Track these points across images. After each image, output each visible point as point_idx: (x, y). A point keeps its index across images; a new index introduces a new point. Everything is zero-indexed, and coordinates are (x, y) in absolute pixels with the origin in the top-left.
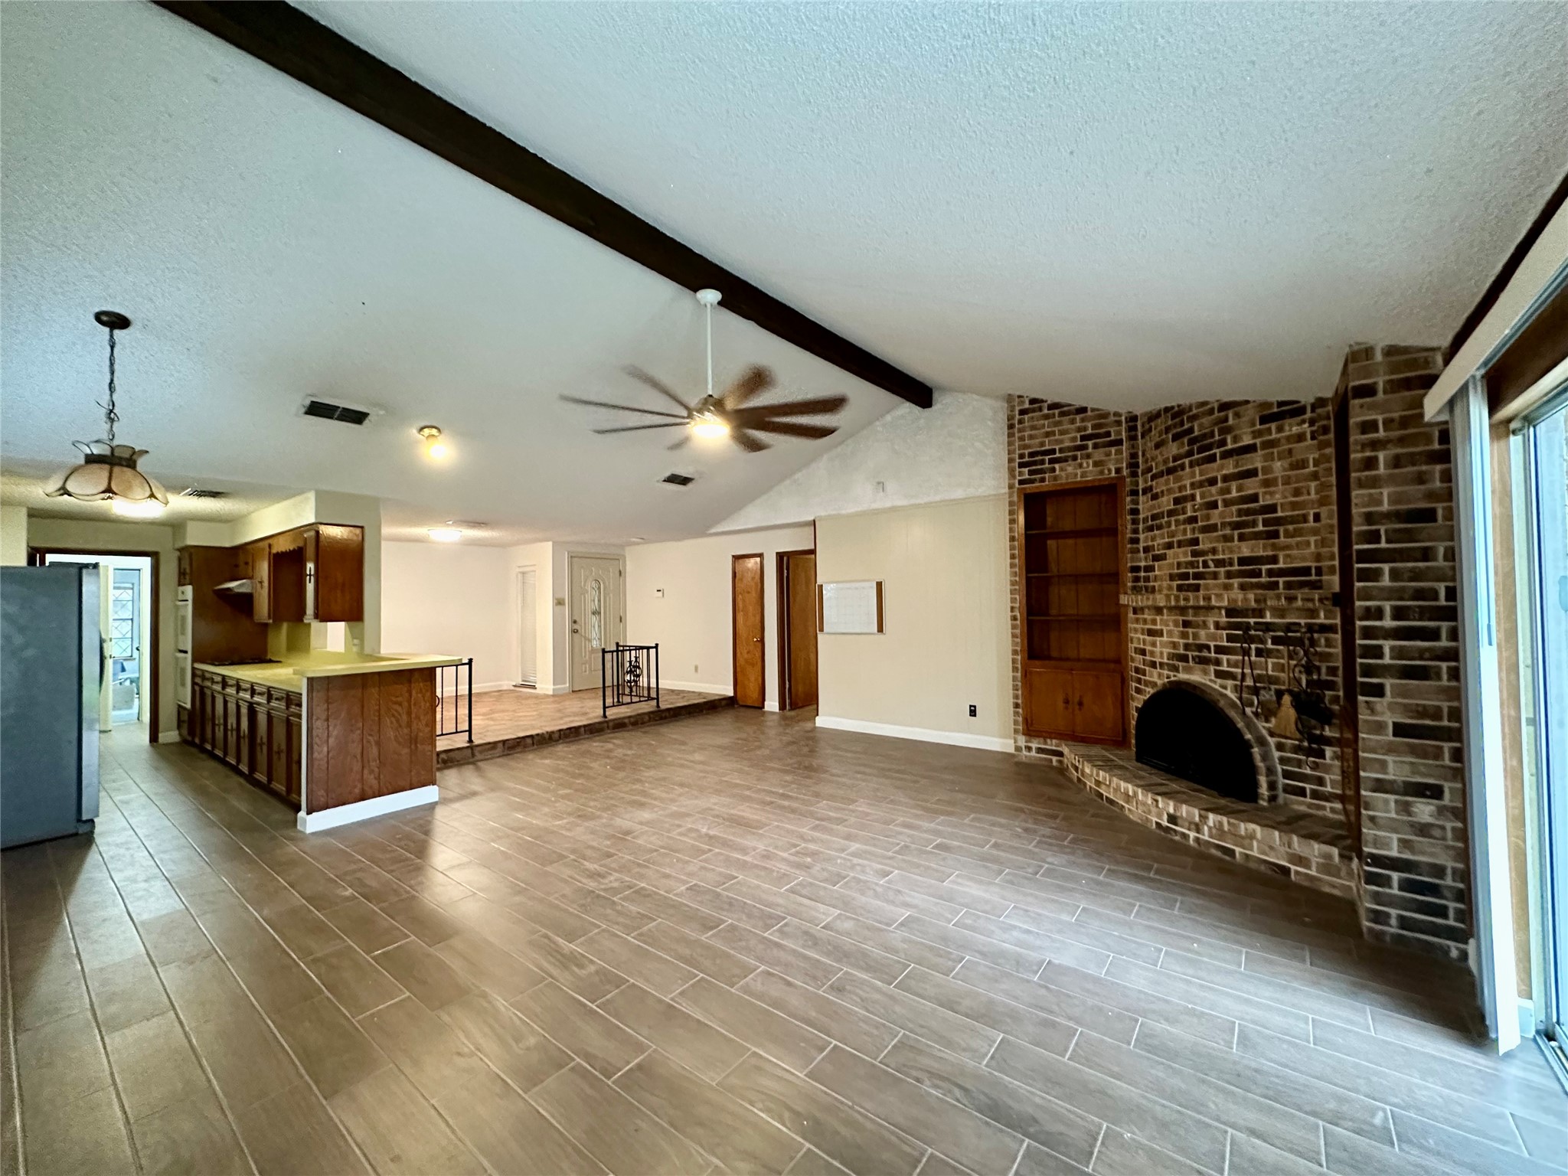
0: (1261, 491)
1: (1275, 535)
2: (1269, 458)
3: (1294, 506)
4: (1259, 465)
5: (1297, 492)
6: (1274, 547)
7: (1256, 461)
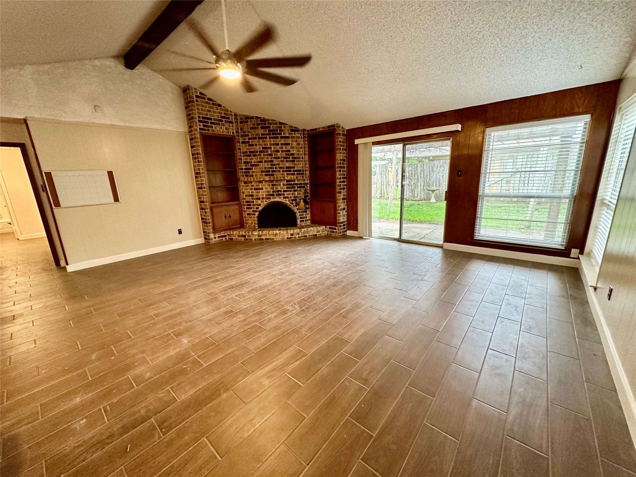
0: (291, 149)
1: (294, 161)
2: (292, 141)
3: (298, 154)
4: (290, 142)
5: (298, 151)
6: (294, 164)
7: (289, 141)
